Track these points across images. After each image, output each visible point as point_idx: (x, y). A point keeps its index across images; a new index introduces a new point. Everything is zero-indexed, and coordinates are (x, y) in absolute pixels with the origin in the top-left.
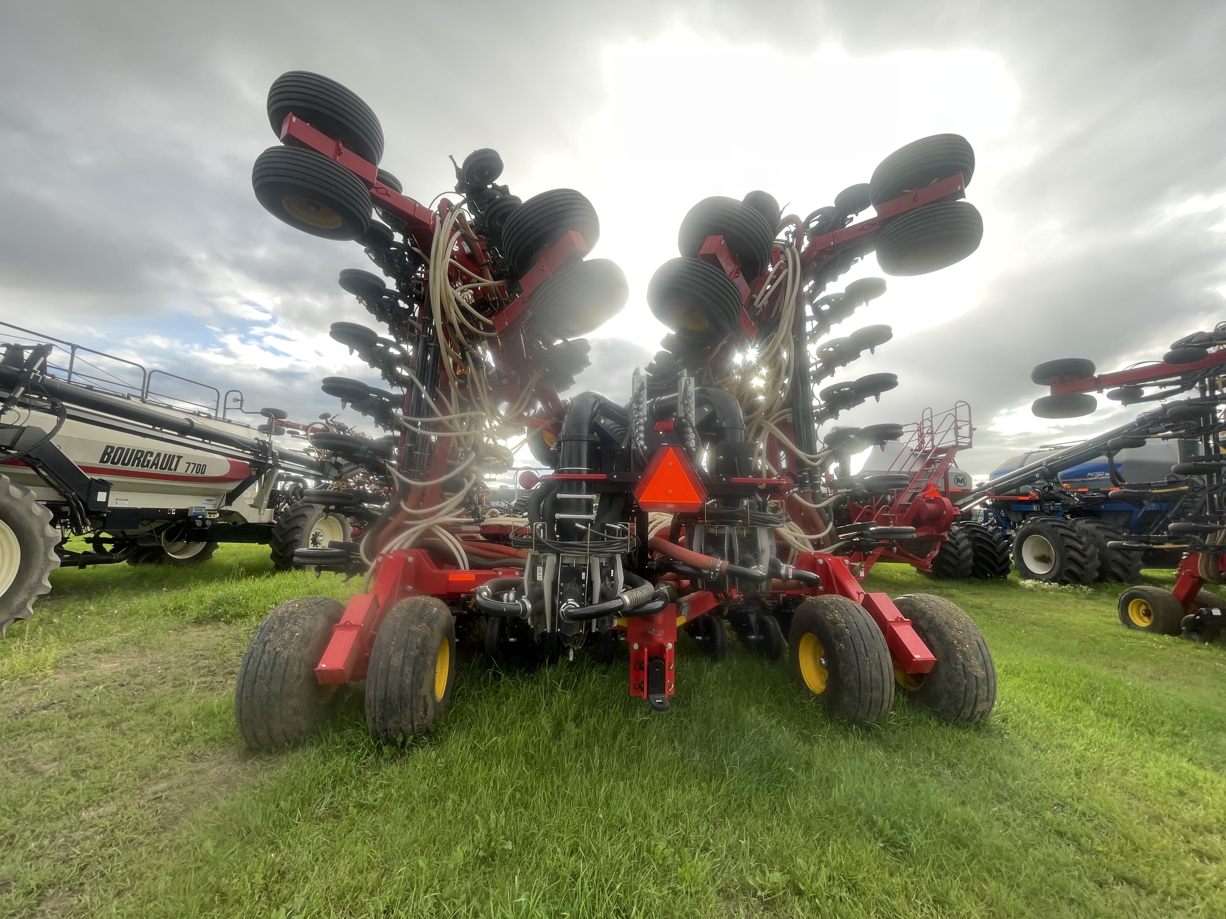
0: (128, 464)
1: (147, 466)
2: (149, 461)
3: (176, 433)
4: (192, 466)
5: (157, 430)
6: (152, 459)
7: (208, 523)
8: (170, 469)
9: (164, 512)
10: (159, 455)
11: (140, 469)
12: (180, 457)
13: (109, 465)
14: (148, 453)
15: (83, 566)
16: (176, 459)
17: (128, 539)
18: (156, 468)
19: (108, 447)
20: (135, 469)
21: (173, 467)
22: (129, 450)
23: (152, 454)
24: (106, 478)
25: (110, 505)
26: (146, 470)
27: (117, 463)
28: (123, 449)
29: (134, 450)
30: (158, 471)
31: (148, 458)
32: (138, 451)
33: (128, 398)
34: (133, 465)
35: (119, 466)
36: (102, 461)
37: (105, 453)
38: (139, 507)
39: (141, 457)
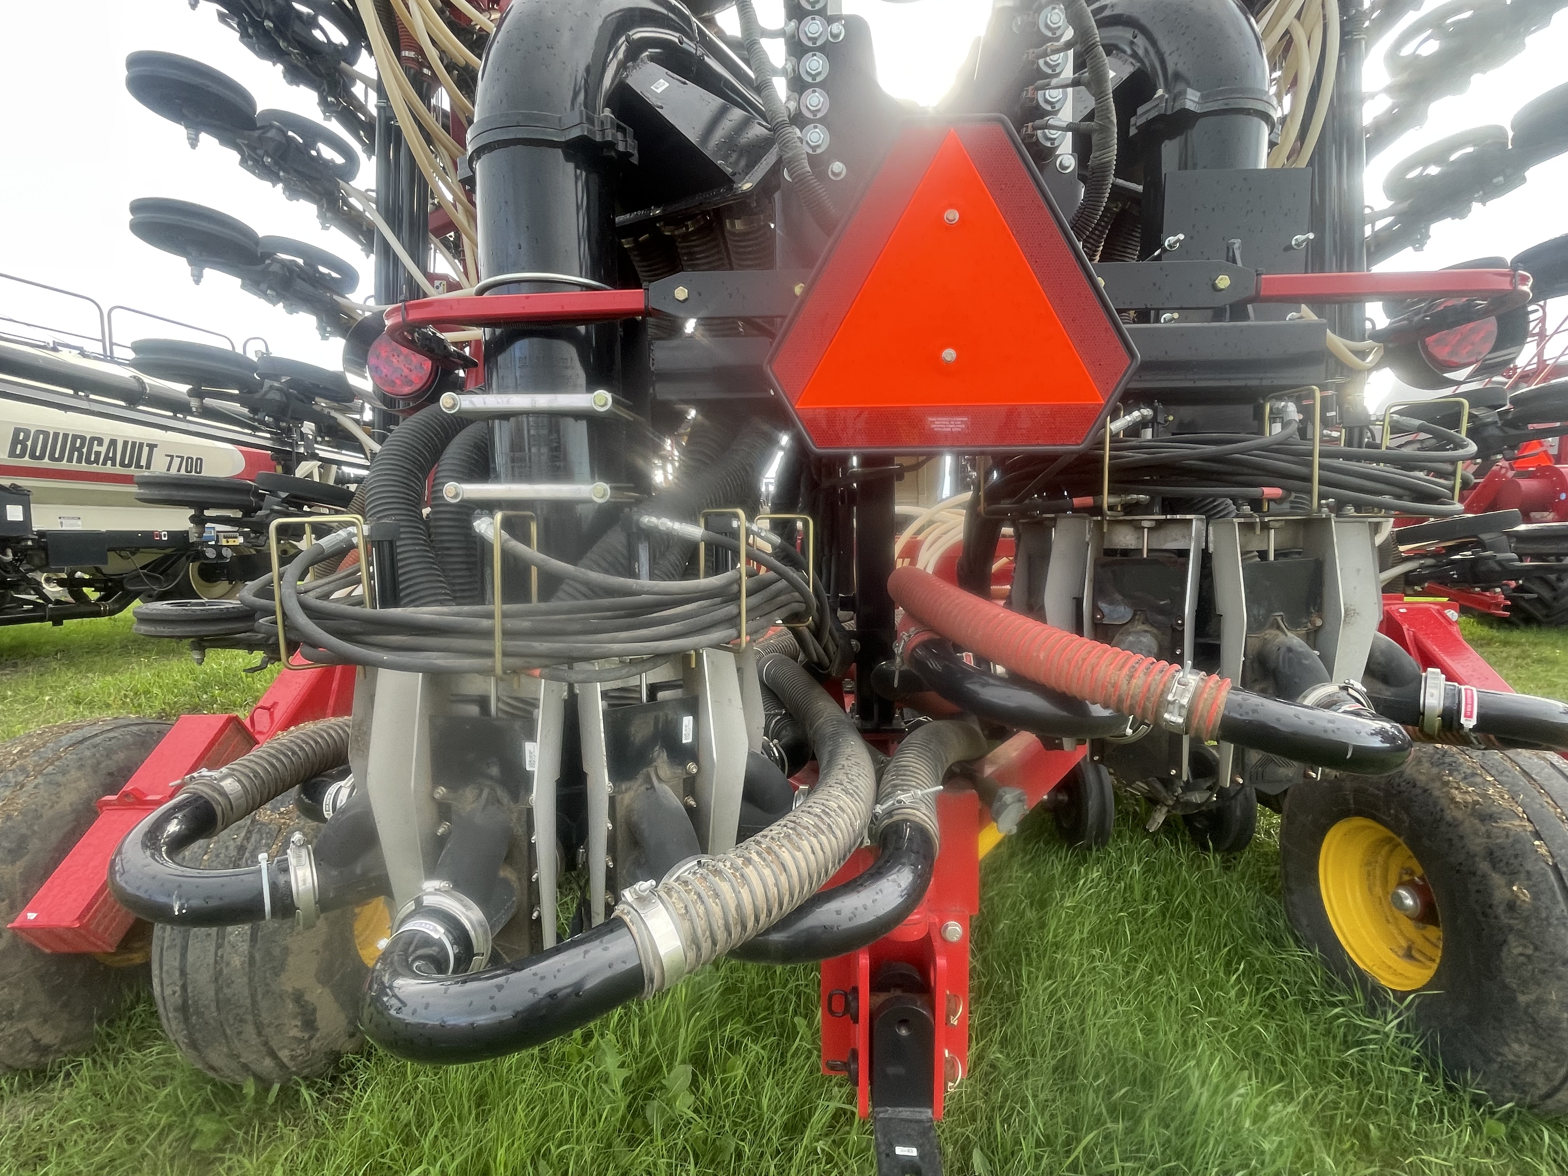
0: (60, 459)
1: (97, 461)
2: (98, 454)
3: (123, 403)
4: (177, 461)
5: (80, 398)
6: (103, 450)
7: (227, 553)
8: (138, 466)
9: (148, 536)
10: (113, 443)
11: (84, 467)
12: (152, 447)
13: (26, 461)
14: (93, 439)
15: (57, 622)
16: (146, 450)
17: (111, 580)
18: (114, 464)
19: (17, 431)
20: (74, 466)
21: (143, 462)
22: (56, 435)
23: (100, 442)
24: (24, 482)
25: (36, 527)
26: (94, 468)
27: (41, 457)
28: (46, 434)
29: (66, 436)
30: (118, 470)
31: (96, 448)
32: (75, 437)
33: (55, 349)
34: (70, 460)
35: (46, 463)
36: (12, 454)
37: (15, 441)
38: (103, 530)
39: (82, 445)
